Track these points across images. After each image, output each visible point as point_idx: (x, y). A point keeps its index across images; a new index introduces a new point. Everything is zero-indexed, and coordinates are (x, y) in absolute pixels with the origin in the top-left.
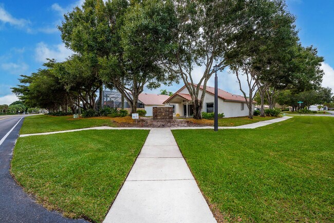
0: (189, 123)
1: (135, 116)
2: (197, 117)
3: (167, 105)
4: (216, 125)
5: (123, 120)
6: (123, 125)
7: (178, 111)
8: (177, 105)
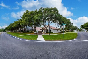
0: (45, 34)
1: (35, 32)
2: (47, 33)
3: (41, 30)
4: (50, 34)
5: (33, 33)
6: (33, 34)
7: (44, 31)
8: (43, 30)
